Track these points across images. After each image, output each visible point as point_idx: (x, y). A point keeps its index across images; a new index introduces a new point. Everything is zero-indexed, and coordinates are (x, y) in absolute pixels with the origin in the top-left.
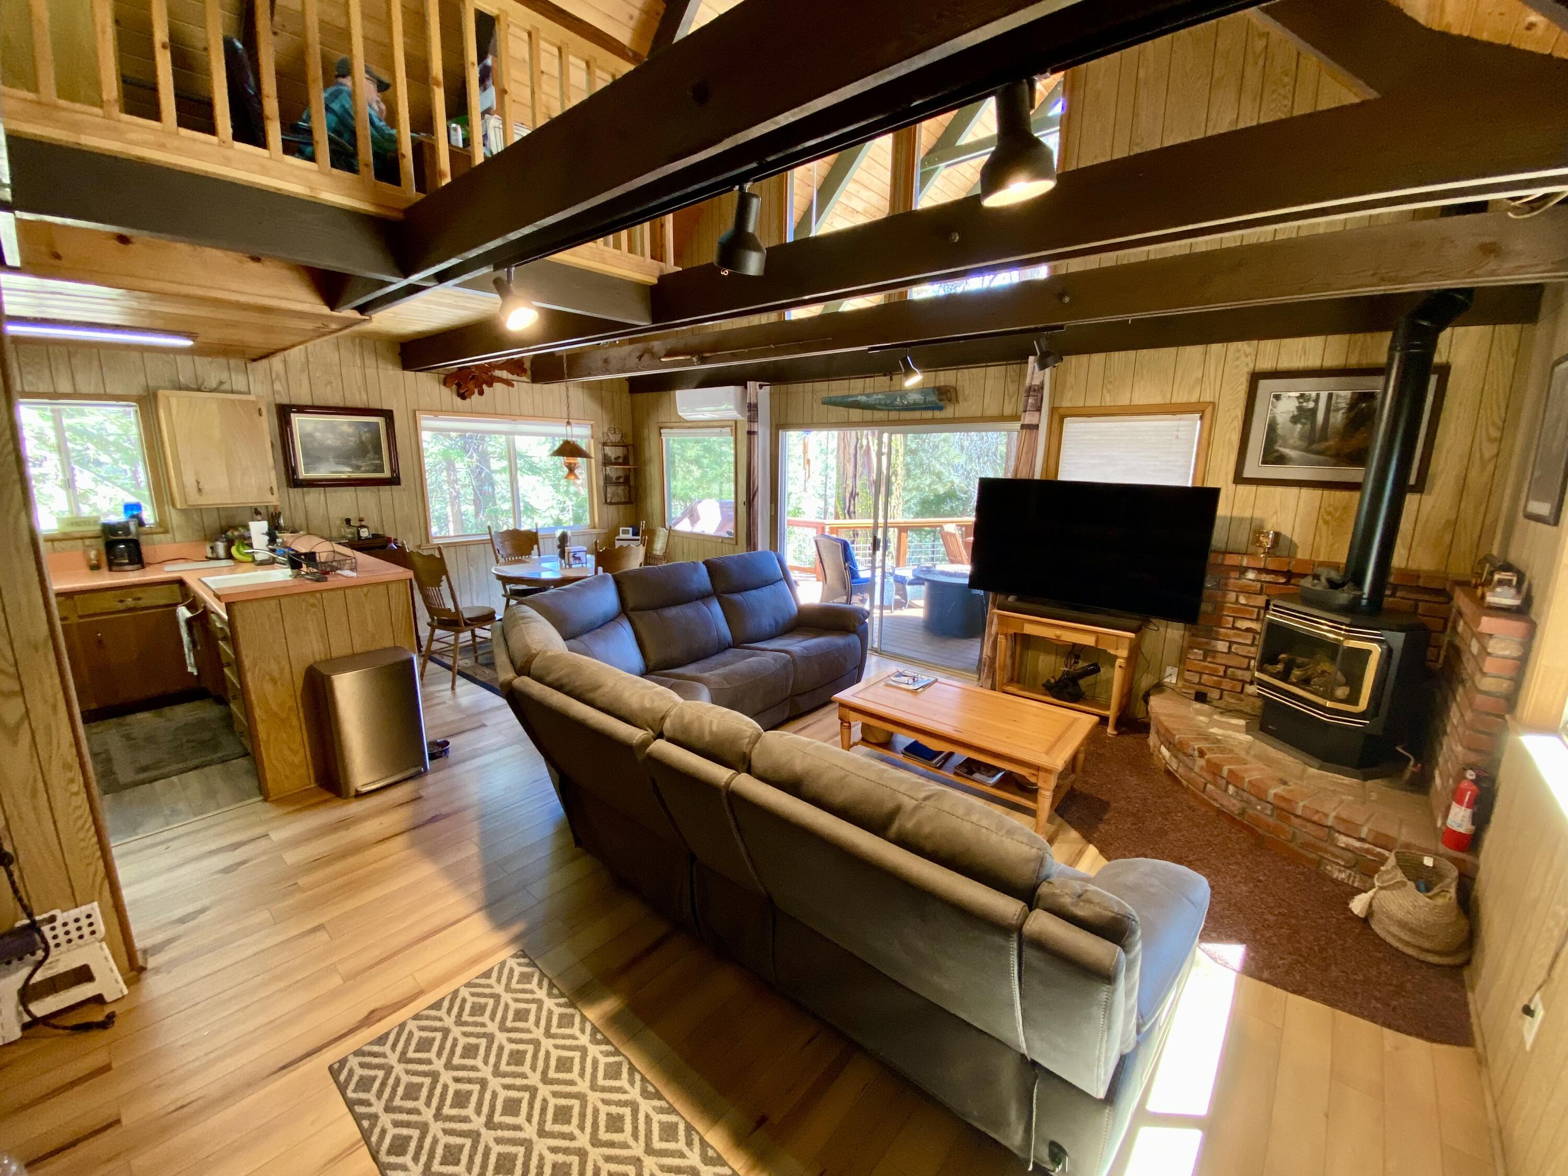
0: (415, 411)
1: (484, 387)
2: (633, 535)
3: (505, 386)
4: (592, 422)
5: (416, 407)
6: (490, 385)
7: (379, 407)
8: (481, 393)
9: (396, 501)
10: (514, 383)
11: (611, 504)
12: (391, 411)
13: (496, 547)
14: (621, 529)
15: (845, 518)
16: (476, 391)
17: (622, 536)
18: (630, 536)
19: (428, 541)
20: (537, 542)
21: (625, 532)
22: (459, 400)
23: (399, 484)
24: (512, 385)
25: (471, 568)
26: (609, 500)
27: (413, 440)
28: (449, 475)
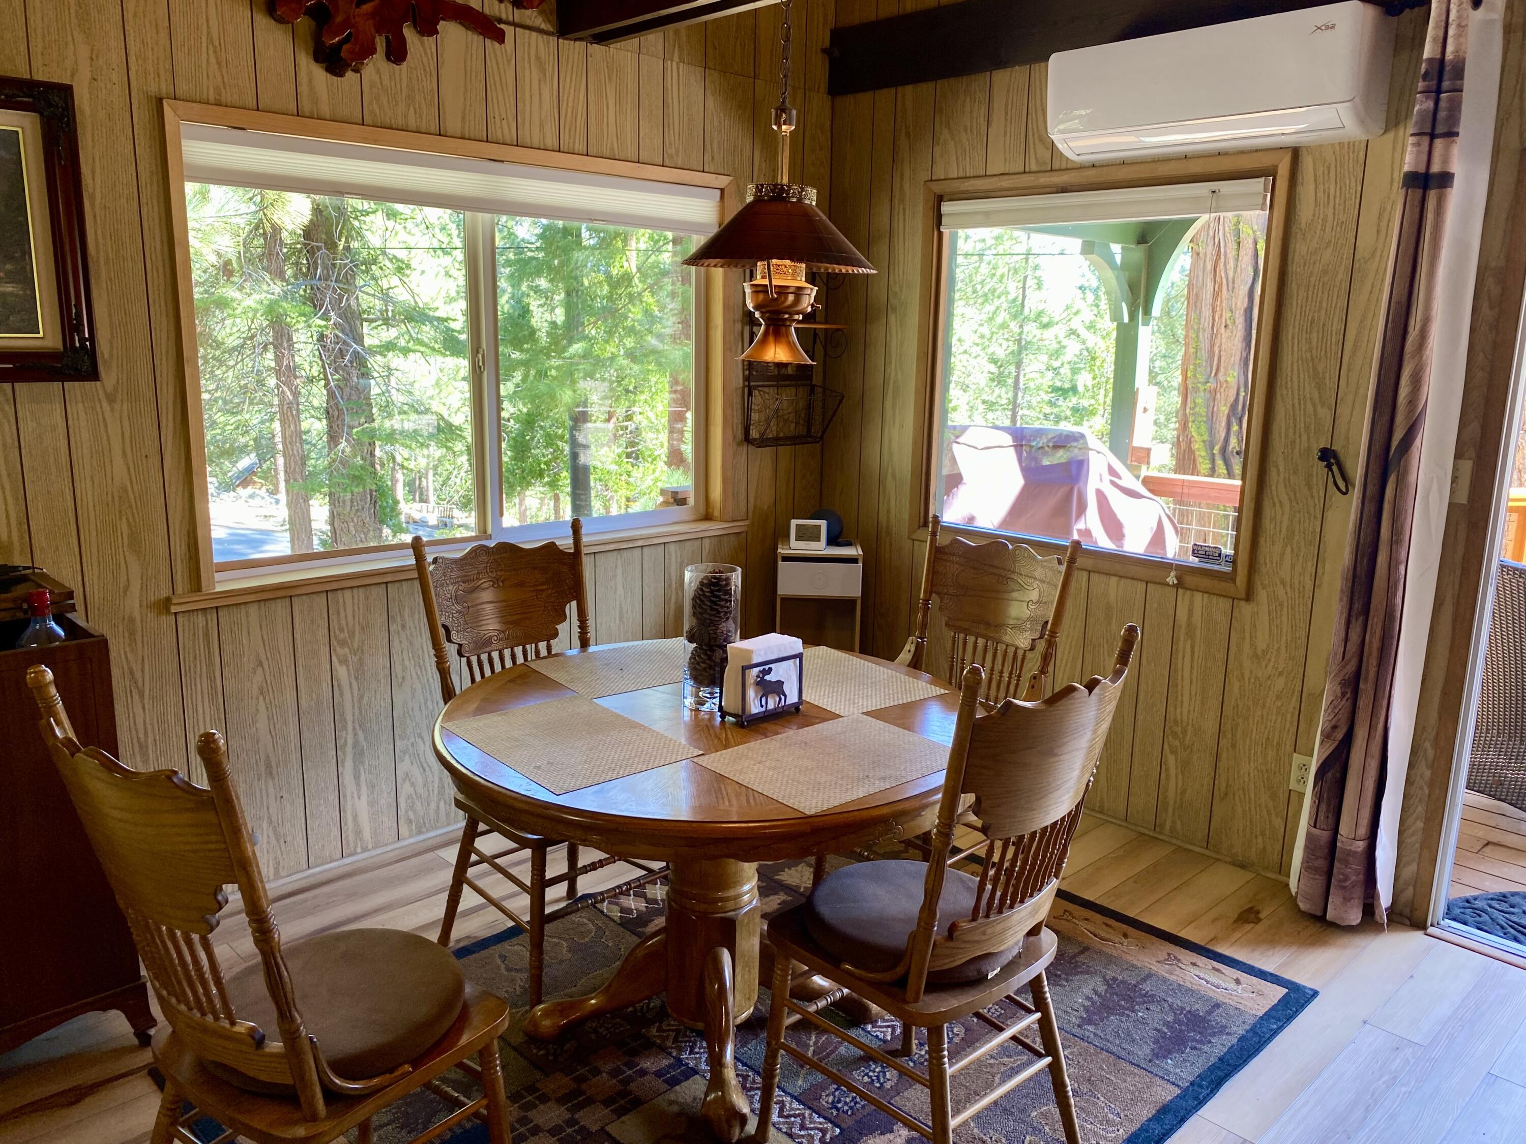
0: (160, 100)
1: (409, 33)
2: (833, 541)
3: (476, 39)
4: (723, 181)
5: (165, 88)
6: (428, 29)
7: (23, 73)
8: (397, 54)
9: (83, 436)
10: (509, 30)
11: (762, 442)
12: (66, 91)
13: (441, 619)
14: (794, 522)
15: (1213, 472)
16: (380, 43)
17: (797, 546)
18: (820, 547)
19: (196, 581)
20: (576, 591)
21: (806, 535)
22: (319, 74)
23: (93, 375)
24: (500, 37)
25: (341, 671)
26: (754, 434)
27: (152, 213)
28: (278, 359)
